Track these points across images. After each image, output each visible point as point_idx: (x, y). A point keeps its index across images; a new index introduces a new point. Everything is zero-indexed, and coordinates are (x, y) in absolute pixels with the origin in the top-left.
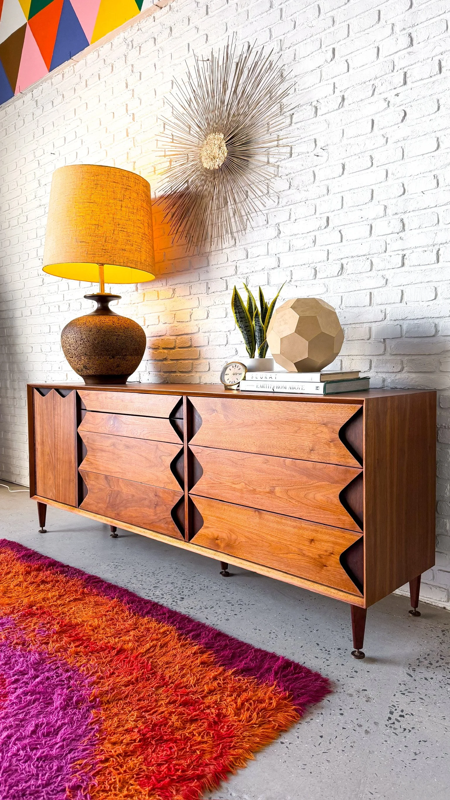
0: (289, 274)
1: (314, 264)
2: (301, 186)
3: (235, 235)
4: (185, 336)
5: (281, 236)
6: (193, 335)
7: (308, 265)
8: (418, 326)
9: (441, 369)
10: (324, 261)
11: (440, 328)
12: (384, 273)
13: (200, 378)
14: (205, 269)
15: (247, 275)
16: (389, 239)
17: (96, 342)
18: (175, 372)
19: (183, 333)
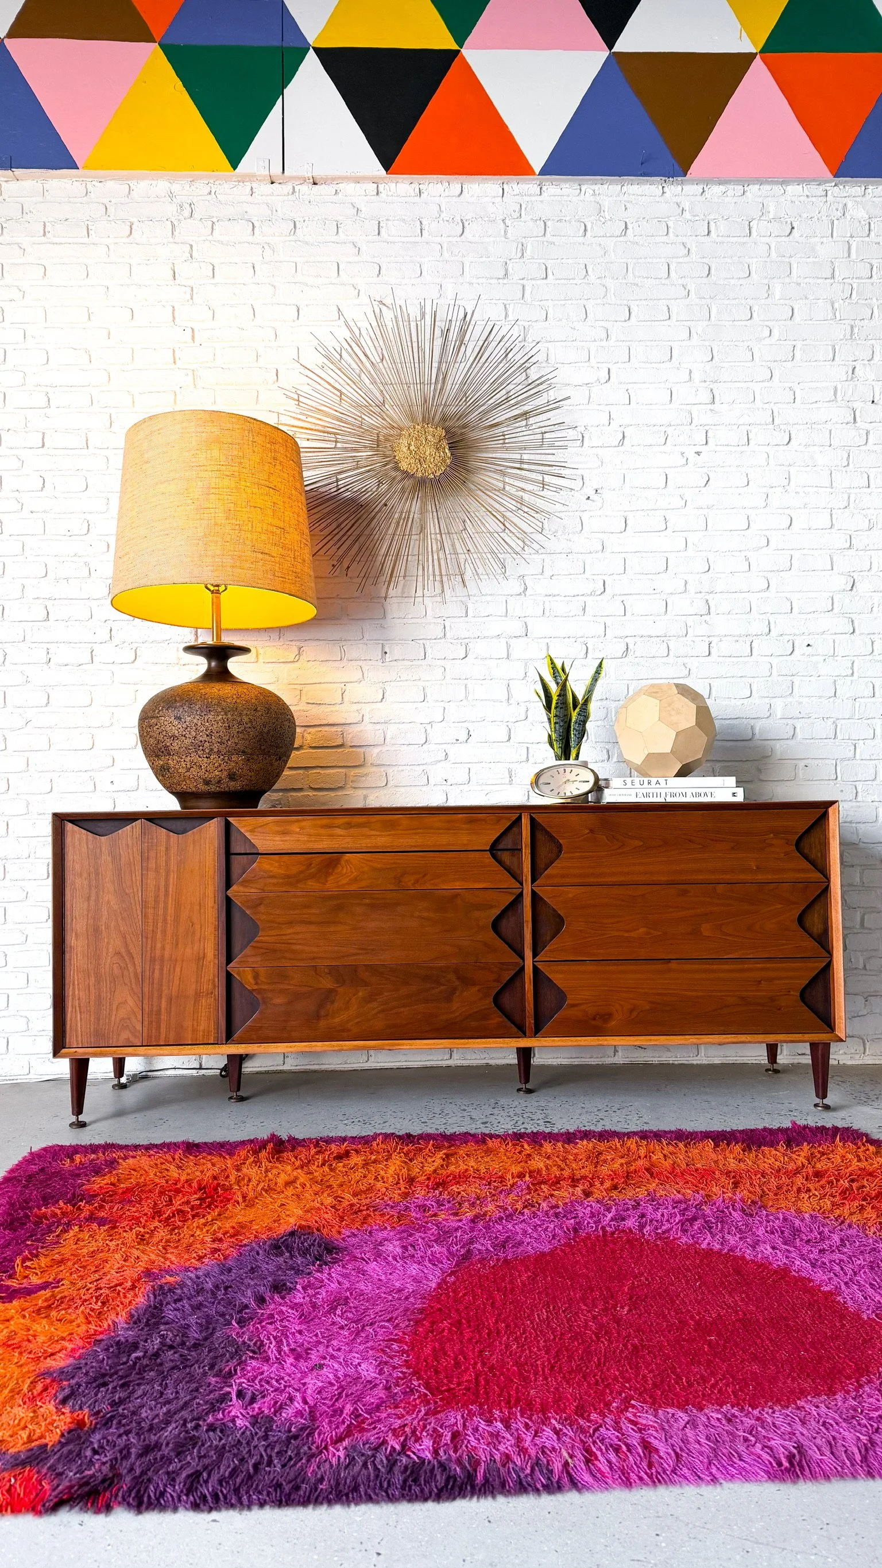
0: (545, 647)
1: (585, 639)
2: (560, 533)
3: (445, 579)
4: (327, 728)
5: (527, 593)
6: (347, 728)
7: (574, 640)
8: (732, 727)
9: (762, 777)
10: (599, 637)
11: (757, 731)
12: (686, 660)
13: (365, 797)
14: (381, 622)
15: (467, 641)
16: (690, 621)
17: (266, 730)
18: (301, 790)
19: (326, 722)
